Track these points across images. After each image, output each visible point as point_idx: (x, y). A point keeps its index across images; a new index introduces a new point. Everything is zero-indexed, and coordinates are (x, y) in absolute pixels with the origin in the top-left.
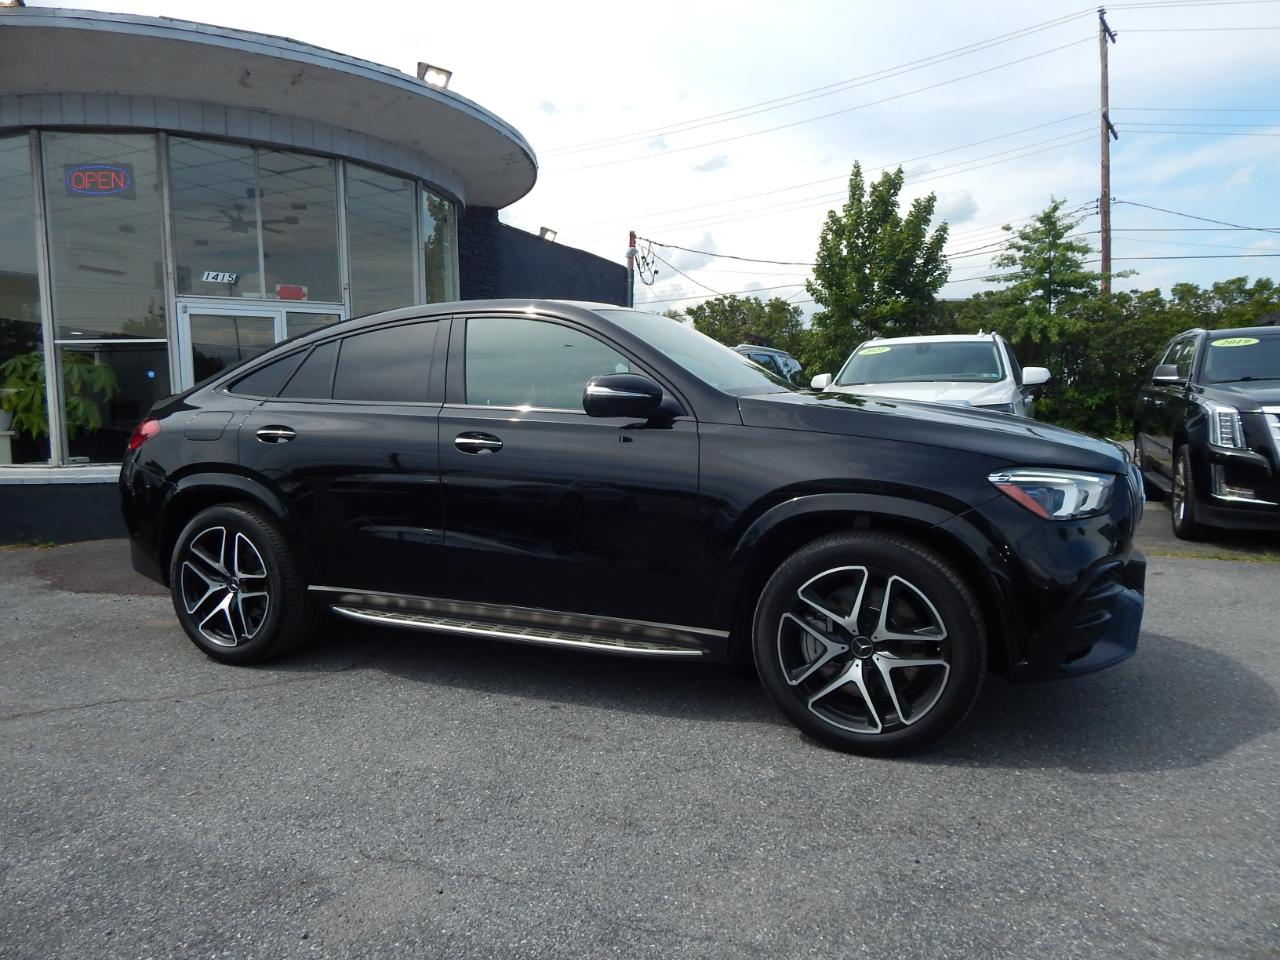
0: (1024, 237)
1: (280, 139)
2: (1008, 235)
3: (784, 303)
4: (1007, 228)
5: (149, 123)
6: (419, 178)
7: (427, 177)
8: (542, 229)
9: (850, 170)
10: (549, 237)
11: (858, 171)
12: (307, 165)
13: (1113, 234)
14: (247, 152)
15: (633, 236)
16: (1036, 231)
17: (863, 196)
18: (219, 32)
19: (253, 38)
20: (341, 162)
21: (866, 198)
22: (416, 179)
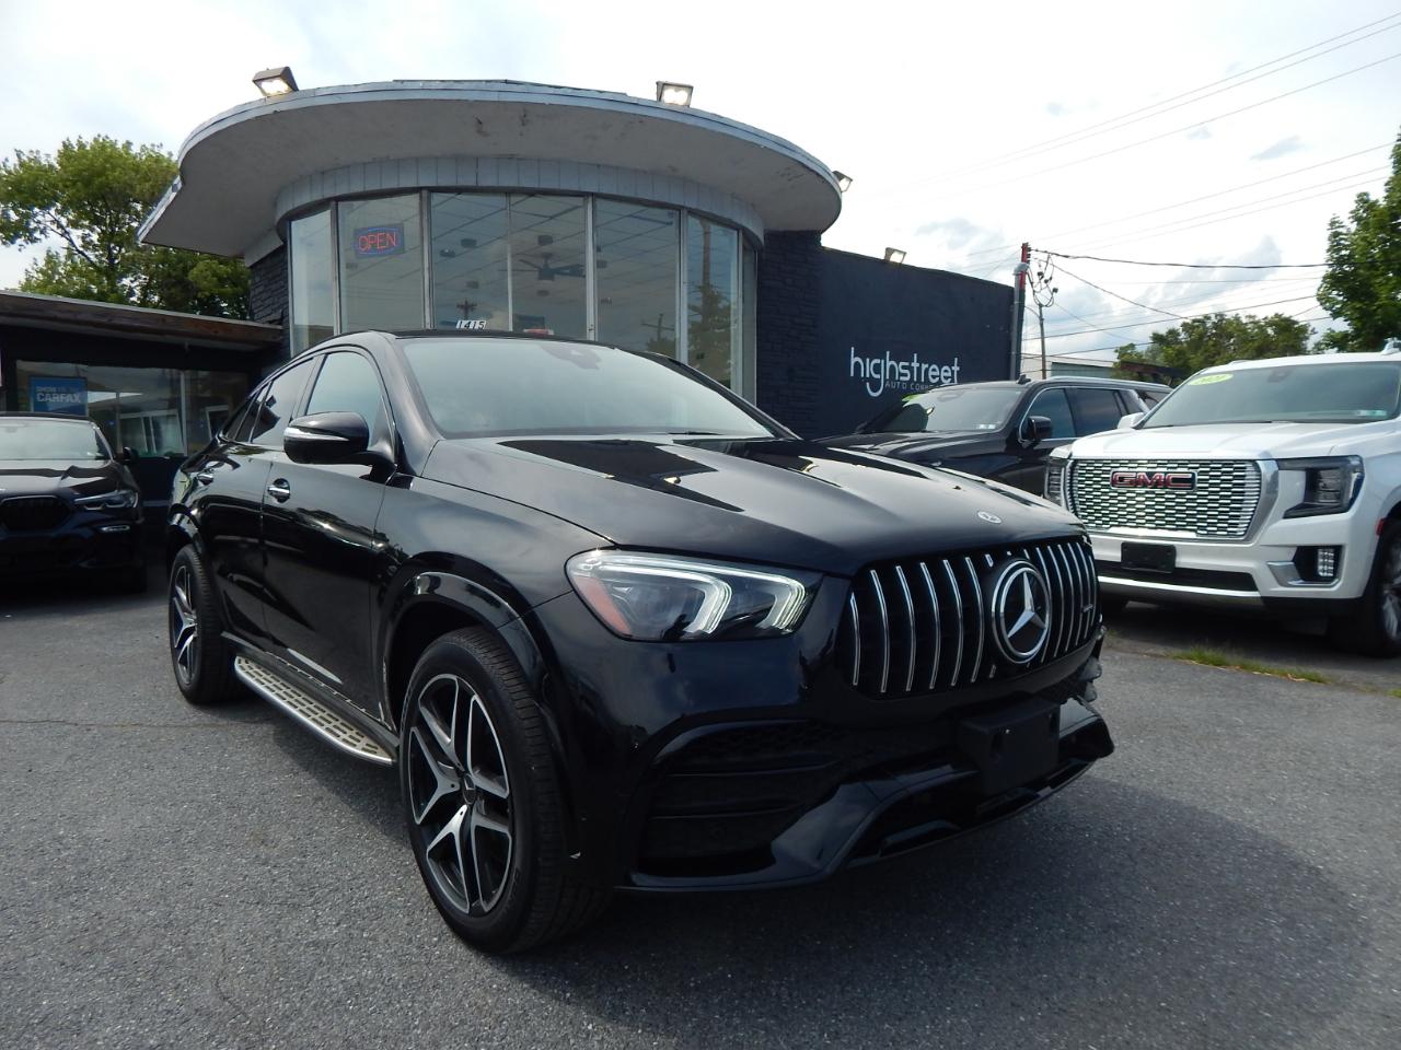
1: (528, 182)
5: (411, 183)
6: (683, 207)
7: (692, 204)
8: (887, 249)
10: (895, 258)
12: (570, 207)
14: (500, 201)
15: (1026, 249)
18: (442, 86)
19: (473, 86)
20: (590, 199)
22: (679, 208)
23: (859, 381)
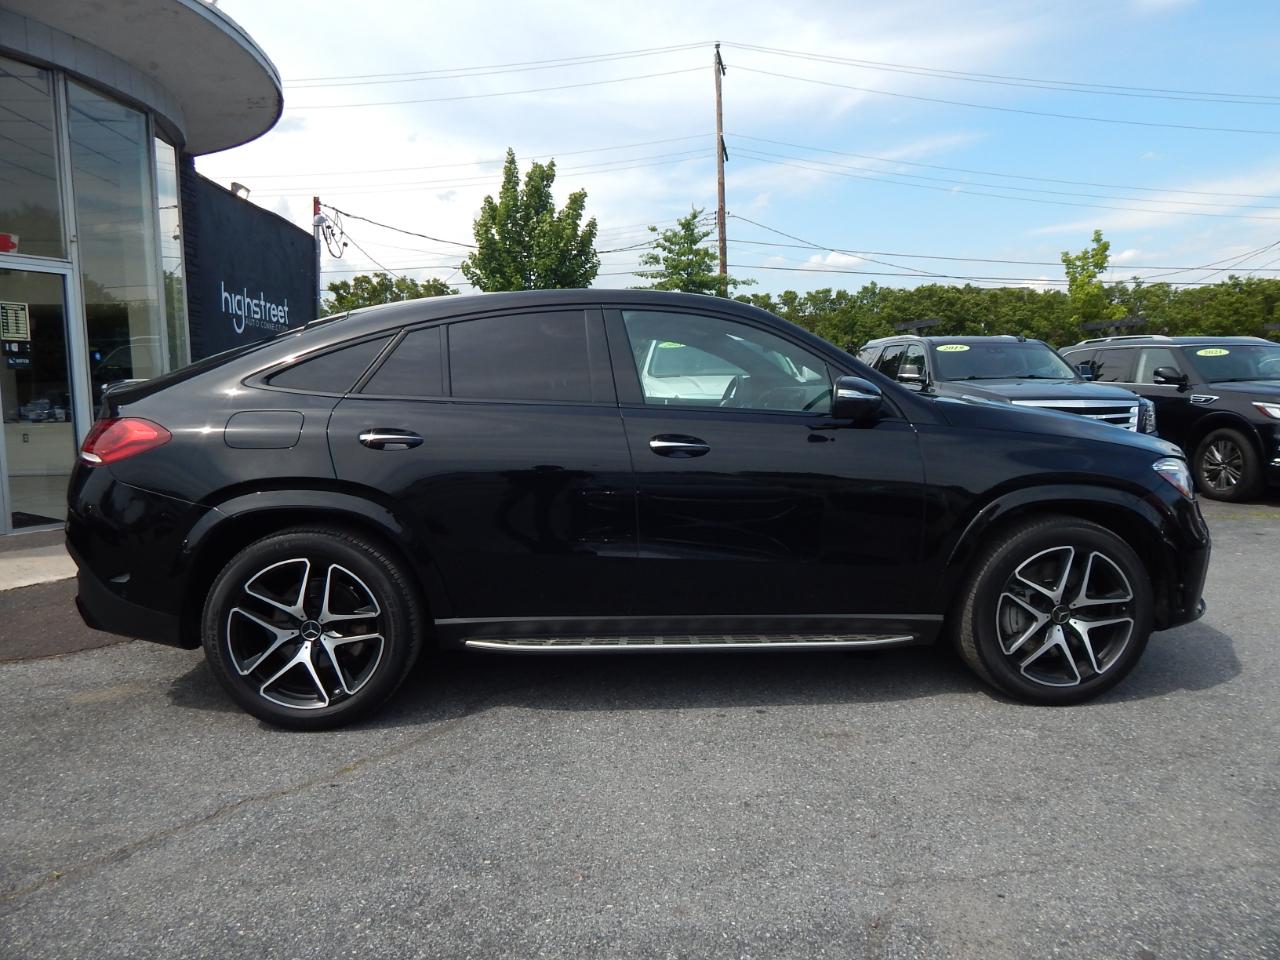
0: (667, 239)
2: (653, 236)
3: (444, 285)
4: (654, 229)
6: (152, 110)
8: (234, 184)
9: (505, 156)
10: (241, 194)
11: (513, 159)
13: (728, 243)
15: (317, 202)
16: (675, 235)
17: (517, 184)
20: (61, 76)
21: (521, 187)
23: (229, 317)
